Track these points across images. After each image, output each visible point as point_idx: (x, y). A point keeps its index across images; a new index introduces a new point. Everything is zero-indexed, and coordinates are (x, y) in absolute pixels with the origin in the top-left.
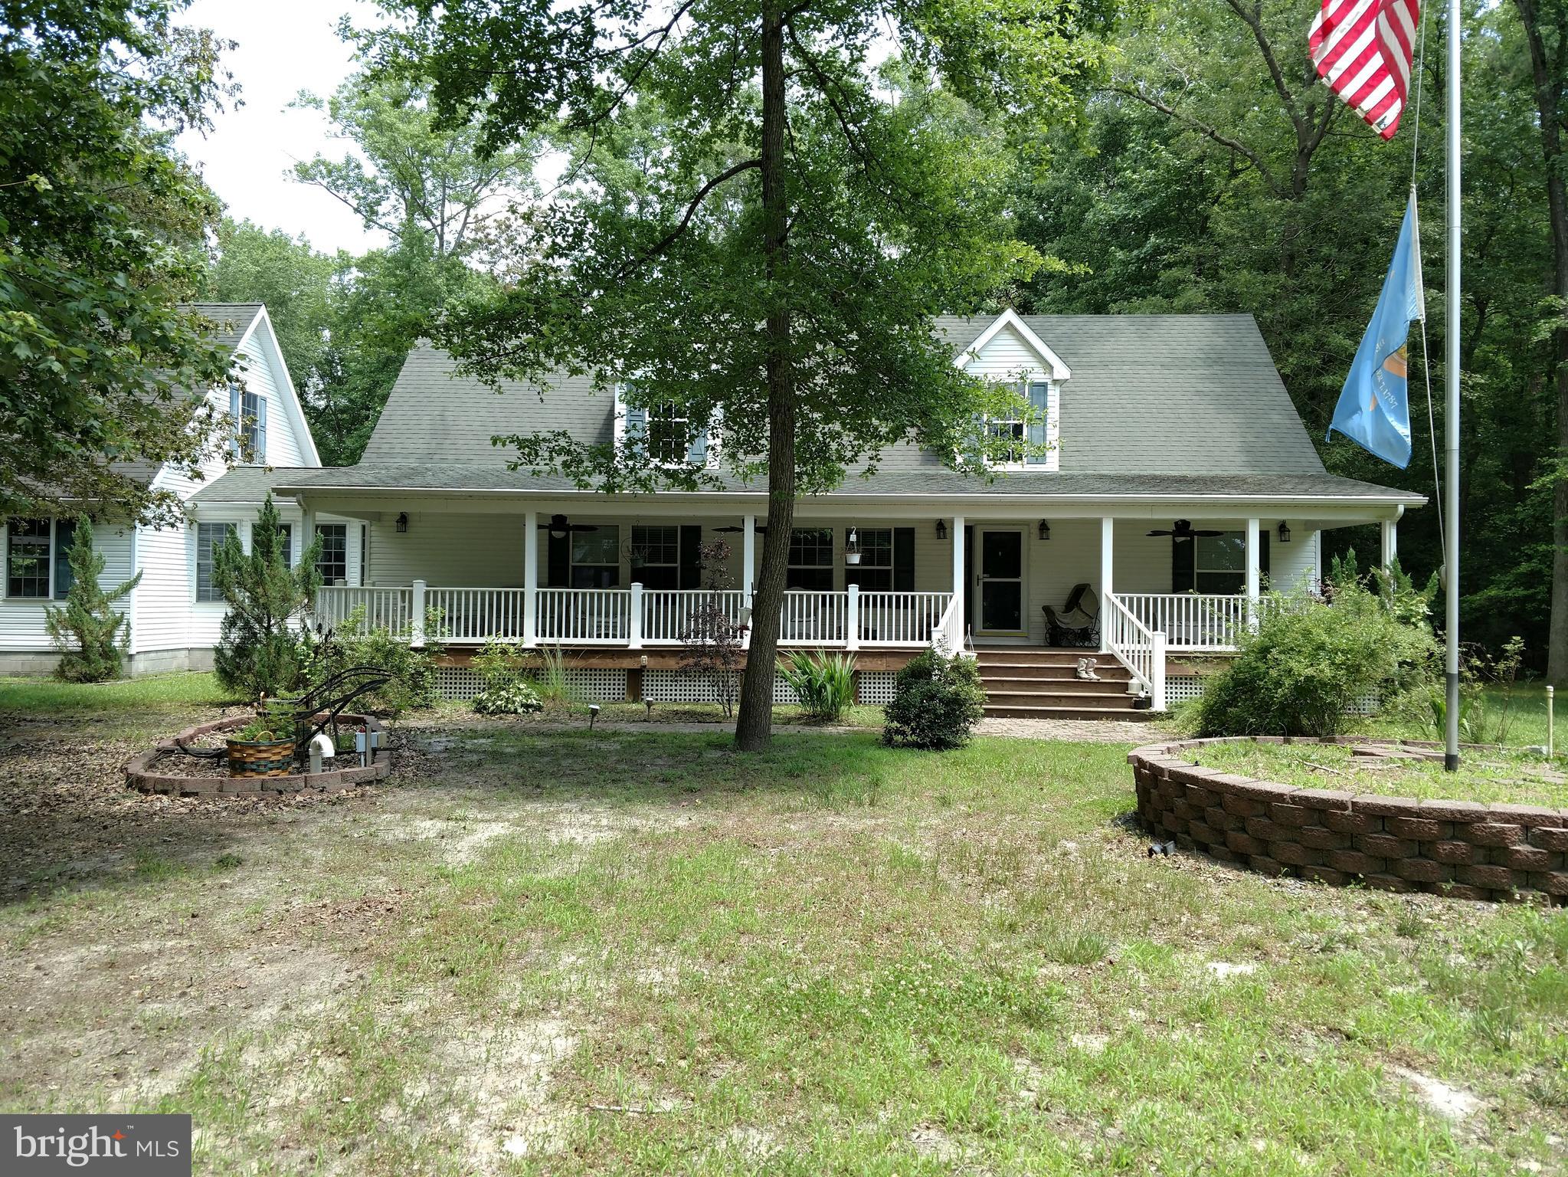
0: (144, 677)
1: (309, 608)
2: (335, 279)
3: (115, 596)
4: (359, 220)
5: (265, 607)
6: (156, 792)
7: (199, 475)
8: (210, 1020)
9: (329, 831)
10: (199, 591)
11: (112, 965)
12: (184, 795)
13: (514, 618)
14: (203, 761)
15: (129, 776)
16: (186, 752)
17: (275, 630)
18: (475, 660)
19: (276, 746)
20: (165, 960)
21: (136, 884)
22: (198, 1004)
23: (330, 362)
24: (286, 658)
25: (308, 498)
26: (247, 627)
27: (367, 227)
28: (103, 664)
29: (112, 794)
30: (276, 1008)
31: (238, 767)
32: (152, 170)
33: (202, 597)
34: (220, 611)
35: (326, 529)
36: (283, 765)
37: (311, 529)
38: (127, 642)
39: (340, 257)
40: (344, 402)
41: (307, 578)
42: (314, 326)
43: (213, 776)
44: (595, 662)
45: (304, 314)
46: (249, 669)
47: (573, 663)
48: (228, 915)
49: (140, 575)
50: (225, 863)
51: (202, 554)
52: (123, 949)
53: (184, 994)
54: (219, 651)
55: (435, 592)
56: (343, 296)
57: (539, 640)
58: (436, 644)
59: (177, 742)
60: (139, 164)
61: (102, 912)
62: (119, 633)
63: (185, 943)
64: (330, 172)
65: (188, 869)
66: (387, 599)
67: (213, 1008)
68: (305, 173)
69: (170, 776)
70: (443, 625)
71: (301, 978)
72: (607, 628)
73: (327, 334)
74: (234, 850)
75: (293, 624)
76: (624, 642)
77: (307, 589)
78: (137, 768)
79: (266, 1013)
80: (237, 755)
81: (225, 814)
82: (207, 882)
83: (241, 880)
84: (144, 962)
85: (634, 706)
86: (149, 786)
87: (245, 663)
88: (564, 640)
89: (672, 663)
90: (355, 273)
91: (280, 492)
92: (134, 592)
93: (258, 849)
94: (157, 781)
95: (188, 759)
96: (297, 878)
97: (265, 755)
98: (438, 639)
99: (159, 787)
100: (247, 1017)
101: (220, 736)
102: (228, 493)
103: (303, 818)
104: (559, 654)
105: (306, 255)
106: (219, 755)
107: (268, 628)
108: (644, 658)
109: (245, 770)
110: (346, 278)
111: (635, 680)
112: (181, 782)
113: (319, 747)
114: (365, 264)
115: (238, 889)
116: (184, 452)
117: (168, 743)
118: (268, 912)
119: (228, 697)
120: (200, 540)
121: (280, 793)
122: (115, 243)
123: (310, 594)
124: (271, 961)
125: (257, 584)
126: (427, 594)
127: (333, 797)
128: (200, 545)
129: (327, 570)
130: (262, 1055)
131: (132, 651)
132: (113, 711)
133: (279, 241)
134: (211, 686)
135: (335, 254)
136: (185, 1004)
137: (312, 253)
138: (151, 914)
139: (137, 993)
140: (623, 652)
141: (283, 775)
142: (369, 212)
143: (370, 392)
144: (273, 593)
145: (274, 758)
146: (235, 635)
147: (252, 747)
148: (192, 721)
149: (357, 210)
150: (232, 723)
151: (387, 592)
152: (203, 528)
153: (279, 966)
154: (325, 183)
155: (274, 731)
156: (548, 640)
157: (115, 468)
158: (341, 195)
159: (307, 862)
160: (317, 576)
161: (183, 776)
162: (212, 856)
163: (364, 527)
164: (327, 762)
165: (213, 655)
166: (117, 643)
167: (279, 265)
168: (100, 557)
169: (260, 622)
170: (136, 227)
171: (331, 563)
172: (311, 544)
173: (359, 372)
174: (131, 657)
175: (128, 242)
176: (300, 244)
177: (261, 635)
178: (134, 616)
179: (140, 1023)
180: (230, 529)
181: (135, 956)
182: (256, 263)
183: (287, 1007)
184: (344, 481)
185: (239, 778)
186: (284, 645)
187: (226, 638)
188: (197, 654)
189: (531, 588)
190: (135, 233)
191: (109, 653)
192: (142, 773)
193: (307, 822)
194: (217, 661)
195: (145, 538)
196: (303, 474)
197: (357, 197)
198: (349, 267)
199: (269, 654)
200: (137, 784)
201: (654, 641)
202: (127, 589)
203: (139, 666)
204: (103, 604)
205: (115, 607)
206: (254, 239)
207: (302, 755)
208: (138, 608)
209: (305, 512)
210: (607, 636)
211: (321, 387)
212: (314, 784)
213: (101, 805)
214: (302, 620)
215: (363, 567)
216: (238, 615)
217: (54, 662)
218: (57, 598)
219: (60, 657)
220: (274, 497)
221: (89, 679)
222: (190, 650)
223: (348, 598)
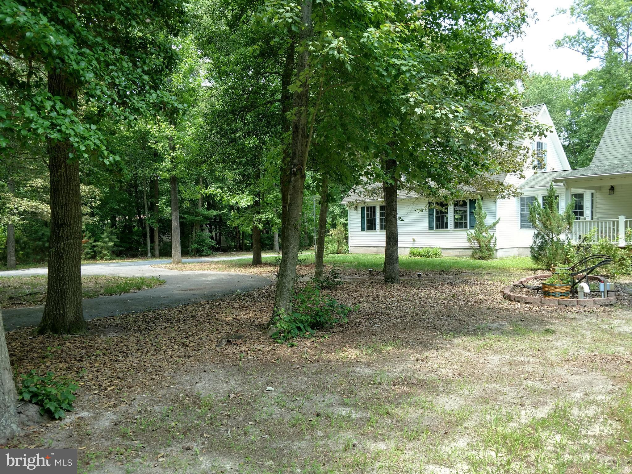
0: (502, 258)
1: (570, 229)
2: (572, 87)
3: (490, 228)
4: (585, 57)
5: (551, 230)
6: (515, 301)
7: (523, 177)
8: (554, 392)
9: (590, 324)
10: (521, 225)
11: (511, 364)
12: (526, 303)
14: (531, 291)
15: (504, 294)
16: (524, 286)
17: (555, 239)
19: (563, 286)
20: (531, 365)
21: (514, 334)
22: (548, 385)
23: (570, 124)
24: (560, 251)
25: (568, 183)
26: (543, 238)
27: (589, 59)
28: (487, 253)
29: (499, 301)
30: (582, 394)
31: (547, 294)
32: (505, 58)
33: (523, 227)
34: (532, 232)
35: (575, 196)
36: (566, 295)
37: (569, 196)
38: (495, 245)
39: (574, 77)
40: (577, 141)
41: (568, 217)
42: (563, 110)
43: (535, 296)
45: (558, 106)
46: (544, 256)
48: (554, 352)
49: (499, 219)
50: (547, 331)
51: (522, 210)
52: (514, 359)
53: (541, 380)
54: (532, 248)
55: (630, 221)
56: (576, 93)
59: (521, 283)
60: (500, 57)
61: (504, 343)
62: (492, 241)
63: (538, 360)
64: (570, 40)
65: (533, 332)
66: (606, 225)
67: (554, 388)
68: (559, 44)
69: (519, 295)
71: (590, 383)
73: (568, 113)
74: (550, 327)
75: (563, 237)
77: (568, 221)
78: (507, 291)
79: (578, 395)
80: (547, 289)
81: (544, 312)
82: (542, 338)
83: (556, 339)
84: (523, 365)
86: (513, 299)
87: (542, 253)
90: (581, 82)
91: (556, 181)
92: (497, 225)
93: (560, 328)
94: (515, 297)
95: (525, 289)
96: (580, 342)
97: (558, 290)
99: (516, 299)
100: (569, 394)
101: (536, 281)
102: (532, 184)
103: (578, 317)
105: (559, 80)
106: (538, 289)
107: (552, 239)
109: (550, 295)
110: (577, 86)
112: (525, 298)
113: (582, 288)
114: (585, 78)
115: (554, 343)
116: (516, 168)
117: (517, 283)
118: (569, 354)
119: (536, 266)
120: (521, 204)
121: (566, 306)
122: (492, 90)
123: (570, 224)
124: (576, 374)
125: (547, 220)
126: (626, 222)
127: (591, 310)
128: (521, 206)
129: (576, 213)
130: (579, 412)
131: (497, 248)
132: (493, 270)
133: (547, 77)
134: (529, 262)
135: (572, 76)
136: (542, 384)
137: (562, 79)
138: (521, 347)
139: (523, 376)
141: (566, 299)
142: (589, 53)
143: (590, 134)
144: (554, 224)
145: (562, 291)
146: (539, 241)
147: (552, 286)
148: (523, 275)
149: (583, 53)
150: (540, 276)
151: (606, 222)
152: (522, 199)
153: (580, 376)
154: (568, 45)
155: (562, 280)
157: (492, 178)
158: (576, 49)
159: (583, 336)
160: (573, 215)
161: (524, 296)
162: (542, 328)
163: (592, 194)
164: (586, 295)
165: (530, 250)
166: (492, 245)
167: (548, 87)
168: (485, 213)
169: (548, 236)
170: (499, 83)
171: (578, 211)
172: (569, 202)
173: (586, 126)
174: (497, 250)
175: (497, 89)
176: (556, 76)
177: (549, 242)
178: (497, 235)
179: (526, 387)
180: (534, 199)
181: (519, 362)
182: (538, 88)
183: (586, 394)
184: (584, 173)
185: (547, 298)
186: (559, 246)
187: (535, 243)
188: (521, 249)
190: (499, 85)
191: (489, 249)
192: (509, 293)
193: (580, 319)
194: (531, 252)
195: (500, 203)
196: (563, 174)
197: (583, 47)
198: (579, 80)
199: (552, 249)
200: (507, 297)
202: (495, 224)
203: (500, 254)
204: (486, 230)
205: (491, 232)
206: (536, 79)
207: (574, 292)
208: (498, 231)
209: (567, 189)
211: (566, 136)
212: (581, 303)
213: (495, 304)
214: (567, 235)
215: (592, 212)
216: (539, 234)
217: (470, 252)
218: (470, 229)
219: (472, 250)
220: (554, 184)
221: (482, 258)
222: (518, 248)
223: (586, 226)
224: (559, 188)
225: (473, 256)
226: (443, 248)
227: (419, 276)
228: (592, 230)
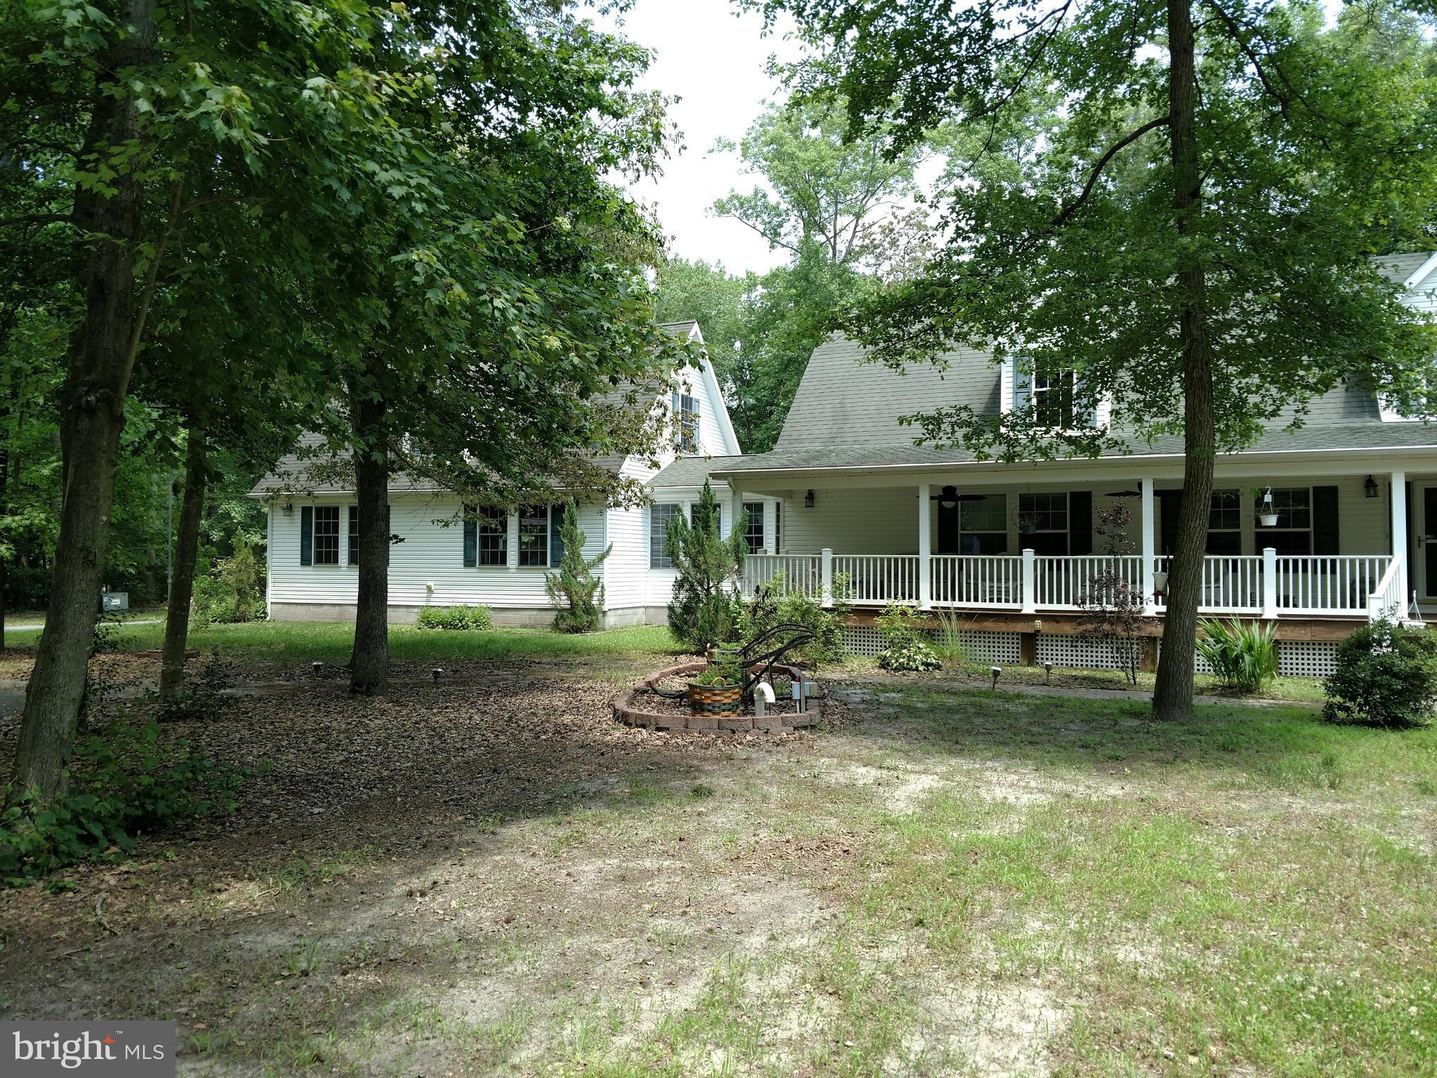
0: (614, 629)
1: (739, 572)
2: (744, 297)
3: (594, 564)
4: (766, 242)
5: (706, 572)
6: (637, 726)
7: (656, 465)
8: (710, 940)
9: (777, 769)
10: (652, 560)
11: (623, 878)
12: (659, 729)
13: (910, 582)
14: (668, 701)
15: (615, 711)
16: (656, 692)
17: (713, 591)
18: (879, 620)
19: (727, 690)
20: (664, 878)
21: (632, 805)
22: (698, 923)
23: (741, 368)
24: (722, 615)
25: (737, 480)
26: (692, 588)
27: (772, 247)
28: (585, 619)
29: (605, 726)
30: (764, 939)
31: (698, 707)
32: (622, 211)
33: (655, 564)
34: (669, 577)
35: (749, 506)
36: (732, 708)
37: (739, 506)
38: (602, 601)
39: (748, 277)
41: (737, 548)
42: (729, 339)
43: (677, 714)
44: (989, 625)
45: (720, 329)
46: (694, 624)
47: (968, 626)
48: (708, 841)
49: (610, 547)
50: (699, 793)
51: (654, 530)
52: (631, 865)
53: (685, 913)
54: (671, 608)
55: (841, 559)
56: (751, 310)
57: (934, 603)
58: (844, 605)
59: (649, 684)
60: (613, 207)
61: (610, 829)
62: (596, 594)
63: (678, 864)
64: (742, 205)
65: (670, 796)
66: (801, 565)
67: (710, 930)
68: (722, 208)
69: (645, 712)
70: (848, 588)
71: (780, 910)
72: (999, 592)
73: (738, 345)
74: (703, 781)
75: (726, 586)
76: (1017, 606)
77: (737, 556)
78: (621, 705)
79: (756, 942)
80: (697, 697)
81: (691, 748)
82: (688, 809)
83: (714, 809)
84: (648, 878)
85: (1030, 670)
86: (632, 720)
87: (691, 619)
88: (957, 604)
89: (1068, 628)
90: (760, 290)
91: (715, 477)
92: (606, 561)
93: (723, 781)
94: (637, 716)
95: (657, 698)
96: (759, 812)
97: (718, 698)
98: (844, 600)
99: (639, 722)
100: (740, 944)
101: (680, 680)
102: (673, 479)
103: (754, 756)
104: (954, 617)
105: (722, 279)
106: (681, 696)
107: (708, 590)
108: (1038, 623)
109: (703, 710)
110: (753, 295)
111: (1029, 645)
112: (656, 718)
113: (762, 693)
114: (766, 283)
115: (712, 818)
117: (641, 684)
118: (740, 842)
119: (678, 647)
120: (653, 518)
121: (733, 732)
123: (739, 561)
124: (751, 889)
125: (699, 553)
126: (834, 560)
127: (777, 739)
128: (652, 523)
129: (749, 540)
130: (760, 983)
131: (605, 608)
132: (595, 656)
133: (702, 269)
134: (666, 637)
135: (744, 276)
136: (687, 923)
137: (726, 277)
138: (647, 835)
139: (647, 907)
140: (1017, 616)
141: (733, 717)
142: (773, 235)
143: (774, 390)
144: (711, 561)
145: (726, 701)
146: (683, 596)
147: (709, 690)
148: (653, 667)
149: (763, 234)
150: (686, 668)
151: (801, 560)
152: (654, 508)
153: (758, 894)
154: (737, 214)
155: (725, 678)
156: (942, 603)
158: (751, 223)
159: (765, 798)
160: (744, 545)
161: (654, 713)
162: (685, 785)
163: (778, 505)
164: (769, 707)
165: (667, 612)
166: (595, 602)
167: (702, 289)
168: (583, 534)
169: (701, 585)
170: (609, 262)
171: (752, 535)
172: (739, 518)
173: (767, 374)
174: (605, 613)
176: (717, 270)
177: (702, 595)
178: (606, 581)
179: (653, 936)
180: (676, 508)
181: (640, 872)
182: (684, 290)
183: (773, 938)
185: (698, 716)
186: (720, 604)
187: (676, 598)
188: (654, 611)
189: (925, 555)
190: (610, 267)
191: (589, 610)
192: (626, 709)
193: (758, 760)
194: (670, 616)
195: (613, 515)
196: (729, 462)
197: (764, 222)
198: (755, 285)
199: (709, 611)
200: (623, 718)
201: (1047, 606)
202: (601, 558)
203: (611, 620)
204: (585, 570)
205: (593, 573)
206: (682, 270)
207: (748, 700)
208: (610, 573)
209: (734, 493)
210: (999, 600)
212: (761, 726)
213: (597, 734)
214: (734, 583)
215: (778, 539)
216: (685, 580)
217: (550, 617)
218: (552, 566)
219: (555, 613)
220: (711, 481)
221: (576, 630)
222: (646, 607)
223: (768, 565)
224: (721, 489)
225: (556, 626)
226: (494, 609)
227: (436, 674)
228: (778, 575)
